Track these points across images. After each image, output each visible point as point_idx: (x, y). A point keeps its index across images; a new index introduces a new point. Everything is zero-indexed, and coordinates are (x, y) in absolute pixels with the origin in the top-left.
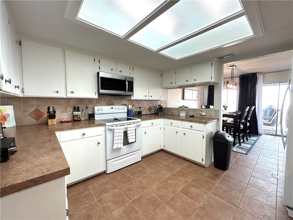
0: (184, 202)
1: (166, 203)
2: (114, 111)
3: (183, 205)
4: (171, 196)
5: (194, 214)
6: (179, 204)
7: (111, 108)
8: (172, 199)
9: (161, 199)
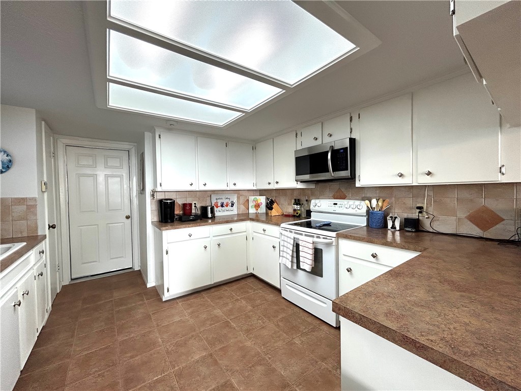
0: (204, 378)
1: (211, 354)
2: (337, 209)
3: (200, 376)
4: (223, 362)
5: (177, 386)
6: (204, 370)
7: (334, 204)
8: (216, 362)
9: (220, 349)
